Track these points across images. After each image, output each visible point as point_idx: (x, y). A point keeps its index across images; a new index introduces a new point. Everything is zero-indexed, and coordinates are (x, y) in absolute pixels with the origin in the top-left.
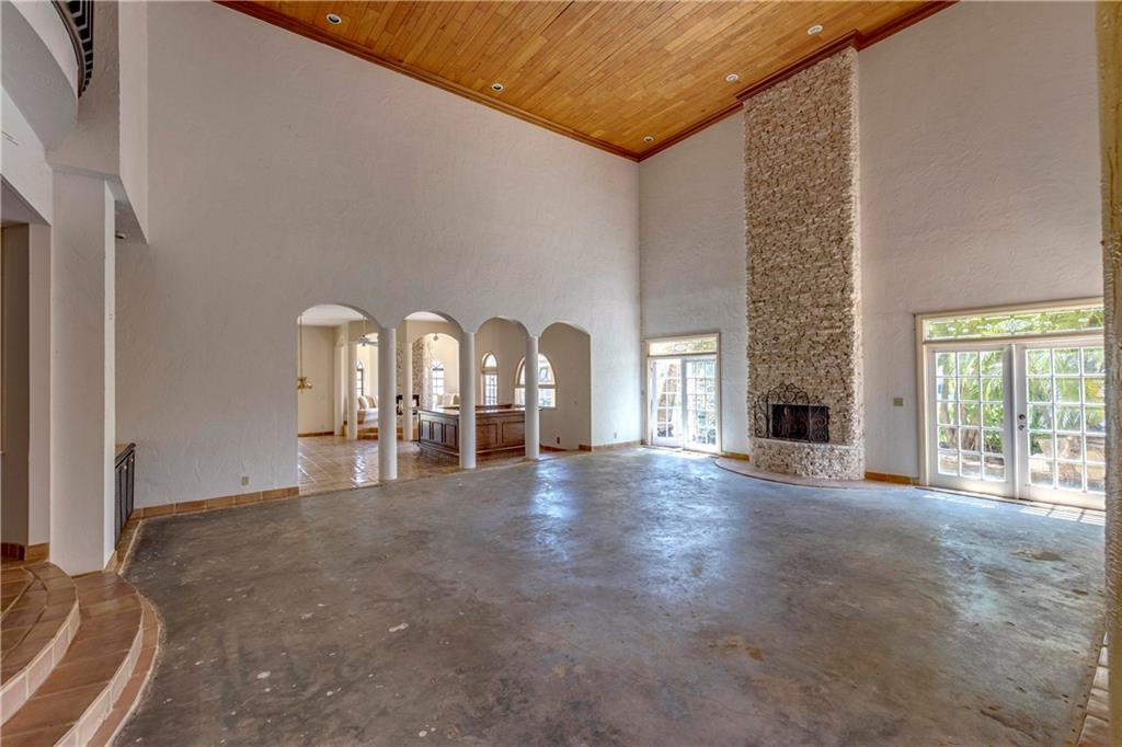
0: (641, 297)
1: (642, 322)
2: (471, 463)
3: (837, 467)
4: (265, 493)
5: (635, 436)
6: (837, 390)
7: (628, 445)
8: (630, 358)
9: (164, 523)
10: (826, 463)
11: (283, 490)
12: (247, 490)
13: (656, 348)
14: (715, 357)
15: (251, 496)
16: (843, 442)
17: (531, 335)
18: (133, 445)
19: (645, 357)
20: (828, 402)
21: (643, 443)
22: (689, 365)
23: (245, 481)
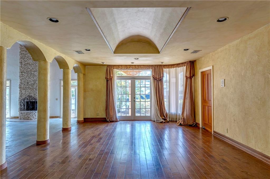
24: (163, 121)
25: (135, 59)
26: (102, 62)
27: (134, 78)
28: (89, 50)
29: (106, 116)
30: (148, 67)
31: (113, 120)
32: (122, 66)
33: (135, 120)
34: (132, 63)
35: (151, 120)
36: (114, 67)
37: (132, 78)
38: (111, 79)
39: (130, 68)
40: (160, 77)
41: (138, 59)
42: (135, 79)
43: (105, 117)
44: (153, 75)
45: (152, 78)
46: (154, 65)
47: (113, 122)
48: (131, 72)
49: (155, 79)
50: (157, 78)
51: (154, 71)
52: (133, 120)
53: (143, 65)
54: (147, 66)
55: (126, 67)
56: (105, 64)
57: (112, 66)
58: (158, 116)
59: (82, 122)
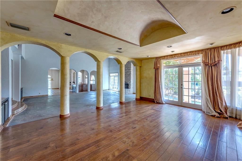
0: (109, 67)
1: (109, 70)
2: (78, 92)
3: (129, 92)
4: (43, 95)
5: (108, 89)
6: (129, 81)
7: (106, 90)
8: (107, 76)
9: (27, 99)
10: (127, 91)
11: (46, 95)
12: (40, 95)
13: (111, 75)
14: (117, 76)
15: (40, 96)
16: (130, 89)
17: (88, 73)
18: (22, 88)
19: (109, 76)
20: (128, 83)
21: (109, 90)
22: (115, 77)
23: (40, 93)
24: (215, 115)
25: (168, 47)
26: (147, 56)
27: (181, 66)
28: (121, 49)
29: (155, 98)
30: (196, 53)
31: (160, 102)
32: (167, 56)
33: (182, 105)
34: (172, 52)
35: (201, 110)
36: (161, 58)
37: (180, 66)
38: (158, 68)
39: (175, 57)
40: (214, 62)
41: (171, 46)
42: (183, 67)
43: (153, 98)
44: (204, 60)
45: (202, 64)
46: (205, 49)
47: (159, 103)
48: (178, 60)
49: (206, 65)
50: (210, 63)
51: (206, 56)
52: (180, 105)
53: (190, 52)
54: (195, 51)
55: (171, 57)
56: (149, 57)
57: (159, 58)
58: (208, 107)
59: (138, 99)
